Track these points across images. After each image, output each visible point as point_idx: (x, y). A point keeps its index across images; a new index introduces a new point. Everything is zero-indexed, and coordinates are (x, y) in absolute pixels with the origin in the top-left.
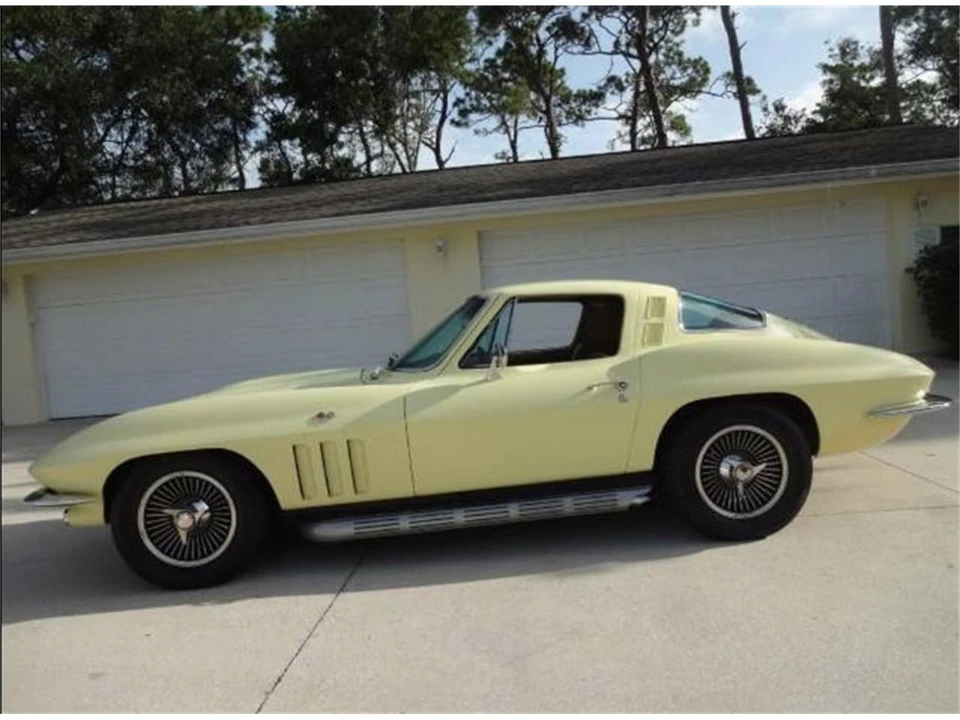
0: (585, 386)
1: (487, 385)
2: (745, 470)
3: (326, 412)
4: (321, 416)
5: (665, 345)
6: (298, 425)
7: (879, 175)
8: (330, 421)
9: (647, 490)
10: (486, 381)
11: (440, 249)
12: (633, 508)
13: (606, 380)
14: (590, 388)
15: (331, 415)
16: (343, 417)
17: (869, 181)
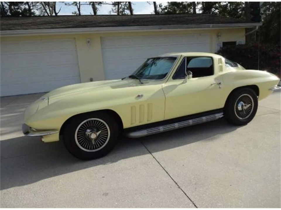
0: (210, 84)
1: (183, 85)
2: (246, 106)
3: (140, 94)
4: (139, 96)
5: (224, 72)
6: (132, 99)
7: (212, 27)
8: (142, 98)
9: (222, 114)
10: (183, 83)
11: (89, 42)
12: (220, 118)
13: (215, 82)
14: (212, 85)
15: (142, 96)
16: (146, 96)
17: (210, 29)
